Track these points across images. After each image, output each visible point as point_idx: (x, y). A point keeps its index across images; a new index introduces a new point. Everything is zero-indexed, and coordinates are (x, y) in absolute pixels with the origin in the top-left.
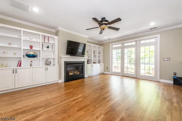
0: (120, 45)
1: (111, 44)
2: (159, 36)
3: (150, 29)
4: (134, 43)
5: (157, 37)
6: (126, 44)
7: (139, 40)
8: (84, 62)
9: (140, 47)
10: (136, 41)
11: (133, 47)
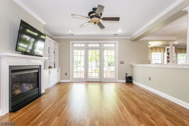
0: (83, 45)
1: (71, 42)
2: (117, 42)
3: (115, 35)
4: (98, 45)
5: (116, 43)
6: (90, 45)
7: (103, 43)
8: (40, 66)
9: (103, 50)
10: (100, 43)
11: (97, 50)
